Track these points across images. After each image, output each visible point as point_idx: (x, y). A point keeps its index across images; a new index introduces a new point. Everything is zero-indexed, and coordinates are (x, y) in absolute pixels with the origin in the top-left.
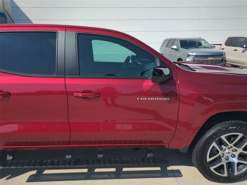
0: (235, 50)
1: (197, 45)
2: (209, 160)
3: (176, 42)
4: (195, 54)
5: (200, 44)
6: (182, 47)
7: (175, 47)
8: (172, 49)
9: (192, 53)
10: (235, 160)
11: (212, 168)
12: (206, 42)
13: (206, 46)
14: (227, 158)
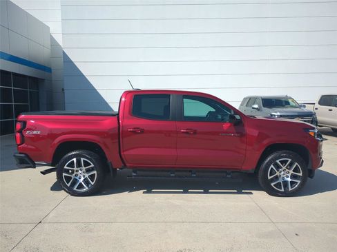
0: (330, 110)
1: (284, 104)
2: (269, 178)
3: (257, 101)
4: (279, 114)
5: (287, 103)
6: (264, 106)
7: (256, 106)
8: (253, 108)
9: (276, 112)
10: (289, 179)
11: (272, 184)
12: (294, 101)
13: (294, 104)
14: (283, 178)
